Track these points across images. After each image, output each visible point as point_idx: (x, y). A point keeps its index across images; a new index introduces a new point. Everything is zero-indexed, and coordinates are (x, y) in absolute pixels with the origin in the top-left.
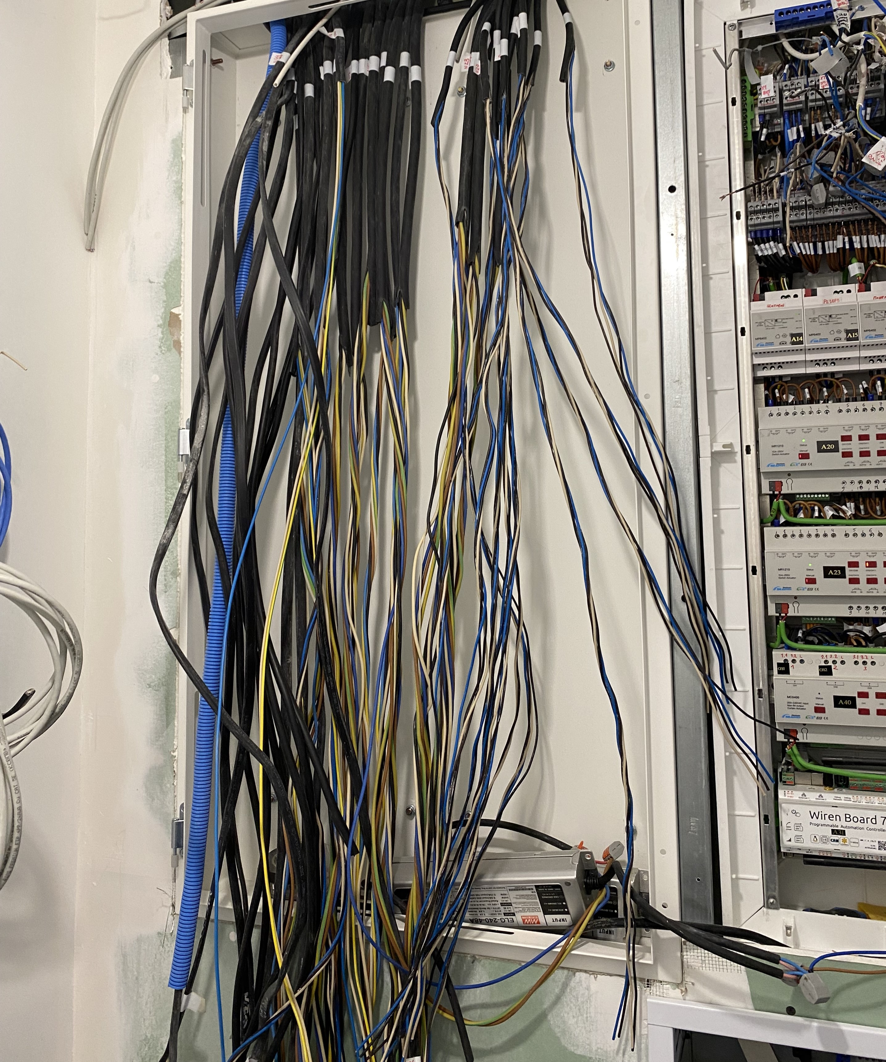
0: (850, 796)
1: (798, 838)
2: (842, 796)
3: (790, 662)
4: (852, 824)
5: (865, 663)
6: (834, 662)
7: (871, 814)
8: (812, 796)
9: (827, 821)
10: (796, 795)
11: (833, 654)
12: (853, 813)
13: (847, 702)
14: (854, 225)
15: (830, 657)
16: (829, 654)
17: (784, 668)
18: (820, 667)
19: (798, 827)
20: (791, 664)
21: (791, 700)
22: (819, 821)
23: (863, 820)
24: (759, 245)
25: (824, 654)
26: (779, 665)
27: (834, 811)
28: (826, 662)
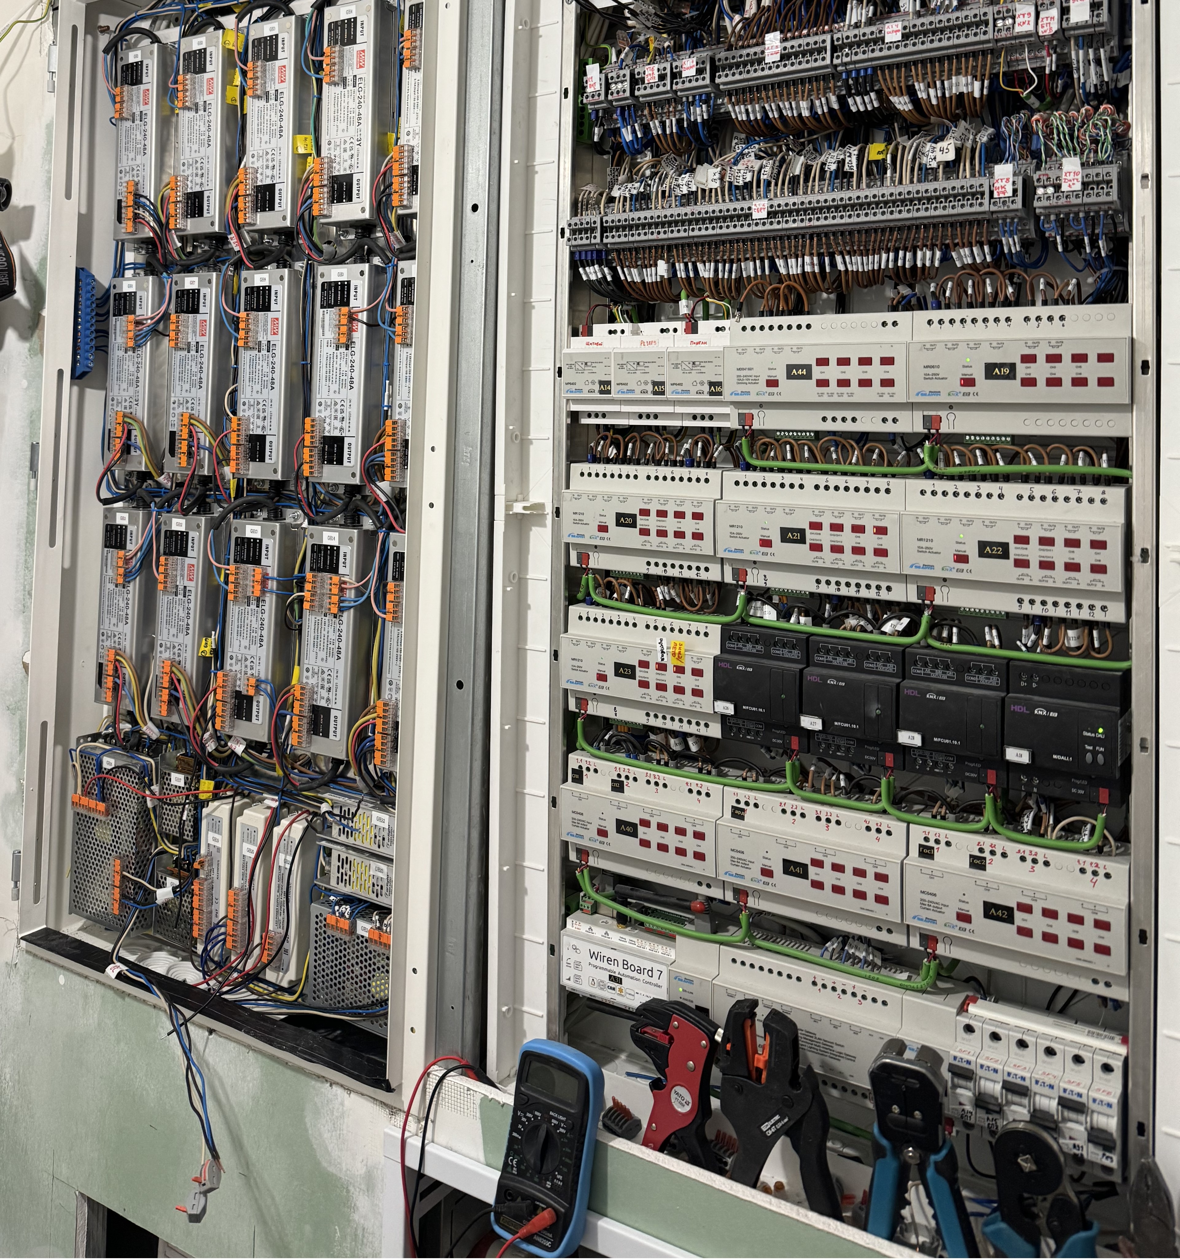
0: (635, 940)
1: (577, 978)
2: (628, 938)
3: (584, 769)
4: (628, 972)
5: (657, 784)
6: (627, 777)
7: (648, 965)
8: (598, 932)
9: (605, 965)
10: (584, 928)
11: (627, 767)
12: (631, 960)
13: (628, 829)
14: (678, 251)
15: (624, 769)
16: (622, 766)
17: (578, 776)
18: (613, 781)
19: (578, 965)
20: (585, 772)
21: (575, 816)
22: (598, 963)
23: (640, 971)
24: (584, 267)
25: (618, 766)
26: (574, 771)
27: (613, 955)
28: (619, 776)
